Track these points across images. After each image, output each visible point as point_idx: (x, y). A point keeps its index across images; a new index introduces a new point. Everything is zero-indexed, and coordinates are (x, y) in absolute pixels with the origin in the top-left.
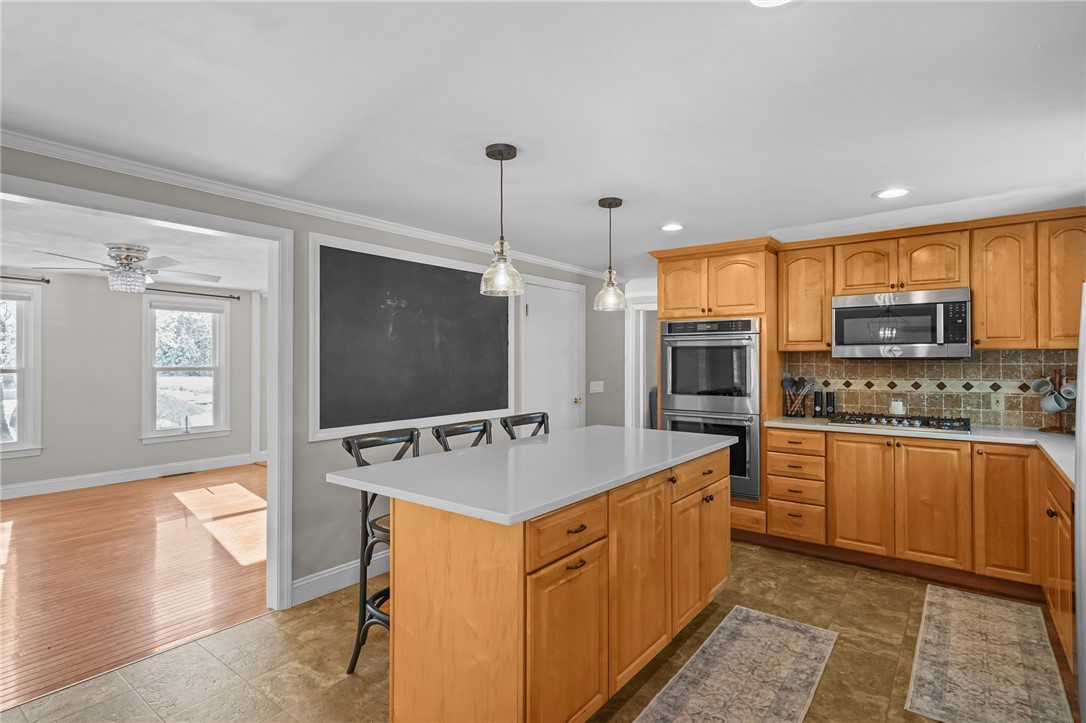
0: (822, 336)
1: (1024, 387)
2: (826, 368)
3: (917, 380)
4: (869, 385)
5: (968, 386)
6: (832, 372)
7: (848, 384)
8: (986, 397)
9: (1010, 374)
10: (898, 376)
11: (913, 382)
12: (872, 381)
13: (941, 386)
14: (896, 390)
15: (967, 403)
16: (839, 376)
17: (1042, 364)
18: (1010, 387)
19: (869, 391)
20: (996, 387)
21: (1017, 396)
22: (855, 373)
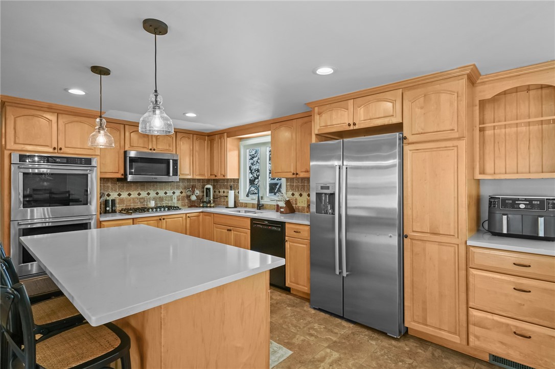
0: (119, 170)
1: (181, 193)
2: (108, 187)
3: (149, 191)
4: (129, 195)
5: (166, 193)
6: (112, 189)
7: (119, 195)
8: (171, 196)
9: (178, 188)
10: (142, 190)
11: (147, 192)
12: (131, 193)
13: (157, 194)
14: (141, 196)
15: (166, 200)
16: (115, 191)
17: (186, 184)
18: (178, 193)
19: (129, 197)
20: (174, 193)
21: (180, 196)
22: (123, 189)
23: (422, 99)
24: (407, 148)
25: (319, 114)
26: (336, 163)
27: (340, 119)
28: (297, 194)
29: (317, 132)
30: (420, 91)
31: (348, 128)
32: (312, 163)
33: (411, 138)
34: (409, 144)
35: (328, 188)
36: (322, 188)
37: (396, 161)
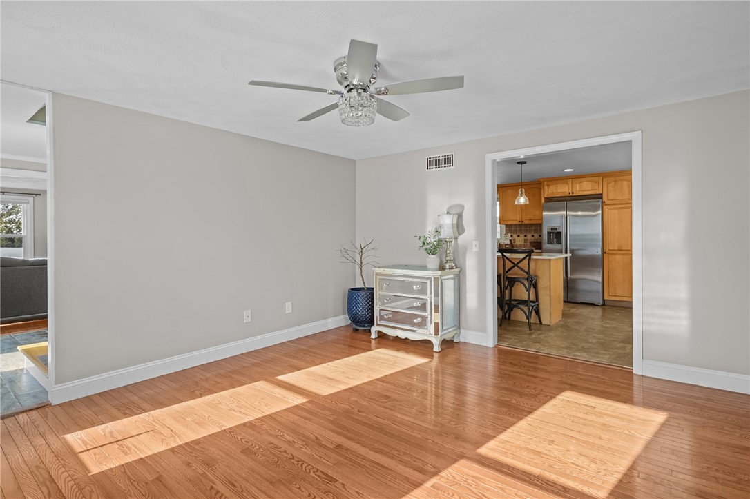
23: (613, 183)
24: (605, 207)
25: (548, 185)
26: (564, 213)
27: (563, 190)
28: (515, 236)
29: (546, 196)
30: (613, 179)
31: (568, 195)
32: (544, 213)
33: (607, 202)
34: (606, 205)
35: (556, 229)
36: (552, 229)
37: (600, 212)
